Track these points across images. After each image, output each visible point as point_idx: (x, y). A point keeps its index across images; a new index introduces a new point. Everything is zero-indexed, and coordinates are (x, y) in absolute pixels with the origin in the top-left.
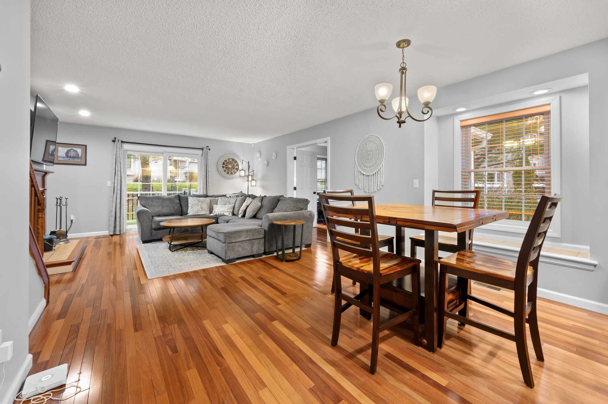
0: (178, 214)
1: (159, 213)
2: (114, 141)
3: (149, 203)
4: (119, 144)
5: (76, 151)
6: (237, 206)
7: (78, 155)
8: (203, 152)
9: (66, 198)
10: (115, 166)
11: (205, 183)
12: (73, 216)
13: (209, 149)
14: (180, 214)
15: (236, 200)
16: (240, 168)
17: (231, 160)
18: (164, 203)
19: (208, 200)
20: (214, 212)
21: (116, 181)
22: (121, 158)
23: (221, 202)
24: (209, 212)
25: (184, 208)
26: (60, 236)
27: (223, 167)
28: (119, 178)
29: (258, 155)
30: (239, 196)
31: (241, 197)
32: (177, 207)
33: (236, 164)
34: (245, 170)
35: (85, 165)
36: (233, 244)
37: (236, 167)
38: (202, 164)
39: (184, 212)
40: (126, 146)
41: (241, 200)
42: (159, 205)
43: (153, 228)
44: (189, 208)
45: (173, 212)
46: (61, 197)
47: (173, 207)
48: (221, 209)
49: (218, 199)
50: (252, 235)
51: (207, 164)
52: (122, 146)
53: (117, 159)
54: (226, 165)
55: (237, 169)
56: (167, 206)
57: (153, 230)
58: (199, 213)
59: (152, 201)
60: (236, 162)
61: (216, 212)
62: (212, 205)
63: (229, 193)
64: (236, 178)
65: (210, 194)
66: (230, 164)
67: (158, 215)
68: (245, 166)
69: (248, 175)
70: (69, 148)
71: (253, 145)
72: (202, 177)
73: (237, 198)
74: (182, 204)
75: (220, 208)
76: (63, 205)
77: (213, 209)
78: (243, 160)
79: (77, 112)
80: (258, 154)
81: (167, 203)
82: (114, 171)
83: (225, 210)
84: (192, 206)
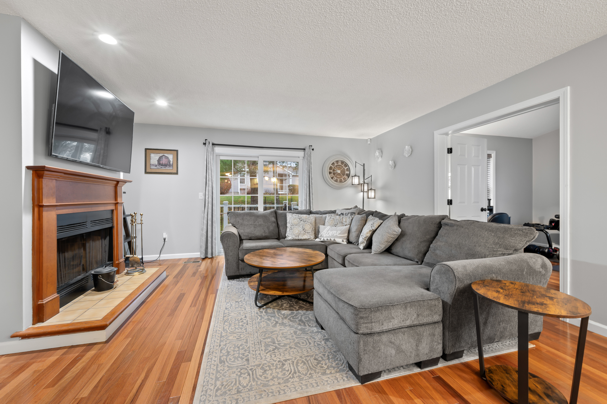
0: (273, 237)
1: (250, 235)
2: (205, 144)
3: (239, 222)
4: (209, 147)
5: (167, 158)
6: (354, 229)
7: (169, 161)
8: (305, 153)
9: (141, 215)
10: (205, 175)
11: (308, 195)
12: (165, 233)
13: (313, 150)
14: (276, 237)
15: (352, 220)
16: (352, 173)
17: (340, 164)
18: (257, 222)
19: (312, 218)
20: (321, 236)
21: (207, 193)
22: (212, 164)
23: (330, 222)
24: (314, 236)
25: (281, 229)
26: (135, 264)
27: (330, 173)
28: (210, 189)
29: (378, 154)
30: (354, 213)
31: (359, 216)
32: (272, 227)
33: (347, 168)
34: (359, 176)
35: (177, 173)
36: (376, 338)
37: (347, 172)
38: (304, 169)
39: (282, 234)
40: (218, 150)
41: (361, 220)
42: (251, 224)
43: (240, 259)
44: (288, 229)
45: (267, 234)
46: (134, 213)
47: (268, 228)
48: (331, 233)
49: (326, 217)
50: (415, 315)
51: (310, 169)
52: (213, 150)
53: (208, 165)
54: (334, 170)
55: (348, 176)
56: (260, 225)
57: (240, 261)
58: (300, 237)
59: (242, 219)
60: (346, 165)
61: (323, 237)
62: (318, 226)
63: (339, 208)
64: (347, 187)
65: (314, 209)
66: (339, 169)
67: (249, 238)
68: (360, 169)
69: (363, 183)
70: (161, 155)
71: (369, 141)
72: (304, 187)
73: (353, 216)
74: (279, 223)
75: (329, 231)
76: (138, 223)
77: (319, 232)
78: (356, 162)
79: (153, 102)
80: (377, 152)
81: (260, 221)
82: (205, 181)
83: (337, 234)
84: (292, 227)
